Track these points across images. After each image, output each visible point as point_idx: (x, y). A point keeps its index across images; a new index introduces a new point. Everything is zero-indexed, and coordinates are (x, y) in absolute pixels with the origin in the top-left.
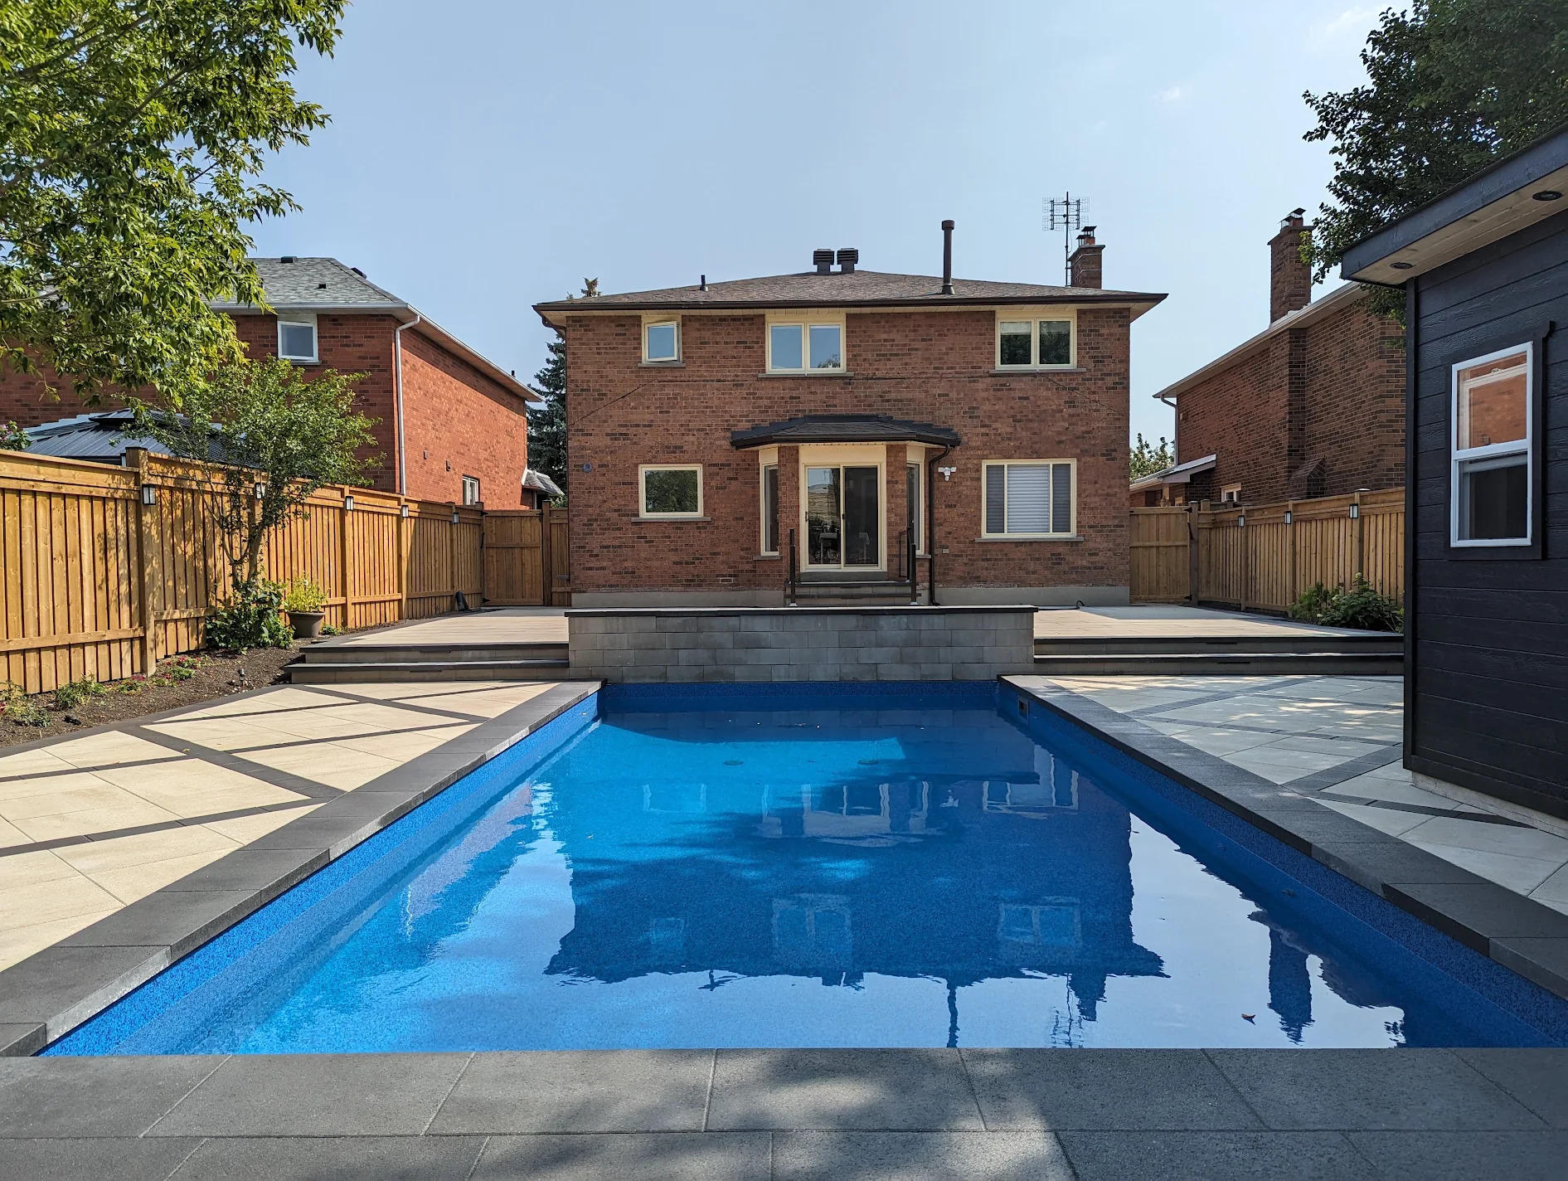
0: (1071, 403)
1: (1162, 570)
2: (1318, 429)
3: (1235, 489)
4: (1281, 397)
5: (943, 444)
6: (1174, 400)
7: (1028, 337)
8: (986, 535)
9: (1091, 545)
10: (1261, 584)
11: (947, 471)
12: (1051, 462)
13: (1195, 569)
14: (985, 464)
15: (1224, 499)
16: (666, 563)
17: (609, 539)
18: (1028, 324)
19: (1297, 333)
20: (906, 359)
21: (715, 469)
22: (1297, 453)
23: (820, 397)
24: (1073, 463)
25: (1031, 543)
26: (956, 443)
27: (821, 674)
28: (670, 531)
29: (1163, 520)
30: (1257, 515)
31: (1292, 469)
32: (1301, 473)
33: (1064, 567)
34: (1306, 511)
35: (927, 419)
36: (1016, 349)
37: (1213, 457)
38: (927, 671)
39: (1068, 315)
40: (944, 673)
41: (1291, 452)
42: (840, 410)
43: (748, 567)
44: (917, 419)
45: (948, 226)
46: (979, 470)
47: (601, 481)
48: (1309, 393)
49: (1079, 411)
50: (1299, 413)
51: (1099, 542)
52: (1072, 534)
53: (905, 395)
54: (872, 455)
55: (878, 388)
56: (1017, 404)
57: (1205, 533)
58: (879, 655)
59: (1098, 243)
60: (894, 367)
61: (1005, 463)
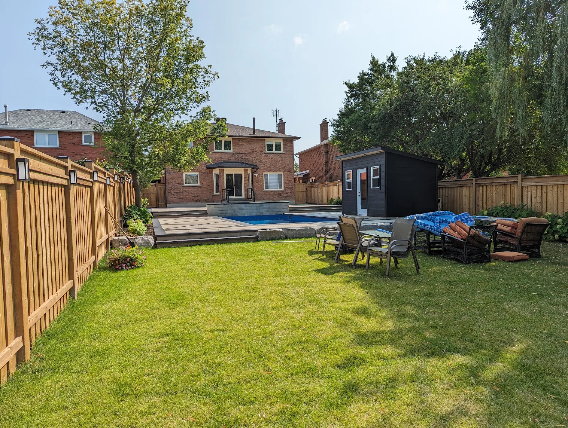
0: (282, 160)
1: (301, 197)
2: (331, 166)
3: (314, 178)
4: (323, 159)
5: (255, 169)
6: (298, 156)
7: (272, 145)
8: (265, 190)
9: (287, 191)
10: (321, 199)
11: (256, 175)
12: (278, 173)
13: (307, 196)
14: (264, 173)
15: (311, 181)
16: (191, 197)
17: (176, 190)
18: (272, 142)
19: (326, 146)
20: (246, 149)
21: (202, 174)
22: (327, 171)
23: (227, 157)
24: (283, 173)
25: (274, 191)
26: (258, 169)
27: (253, 214)
28: (192, 189)
29: (301, 186)
30: (320, 185)
31: (326, 175)
32: (328, 176)
33: (281, 196)
34: (329, 184)
35: (251, 163)
36: (270, 147)
37: (308, 171)
38: (272, 213)
39: (281, 140)
40: (274, 213)
41: (326, 171)
42: (231, 160)
43: (211, 197)
44: (249, 163)
45: (254, 119)
46: (263, 175)
47: (174, 177)
48: (329, 159)
49: (284, 162)
50: (327, 162)
51: (288, 191)
52: (283, 189)
53: (246, 157)
54: (241, 171)
55: (240, 155)
56: (270, 160)
57: (309, 189)
58: (263, 210)
59: (284, 122)
60: (243, 151)
61: (268, 173)
